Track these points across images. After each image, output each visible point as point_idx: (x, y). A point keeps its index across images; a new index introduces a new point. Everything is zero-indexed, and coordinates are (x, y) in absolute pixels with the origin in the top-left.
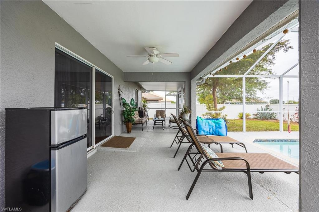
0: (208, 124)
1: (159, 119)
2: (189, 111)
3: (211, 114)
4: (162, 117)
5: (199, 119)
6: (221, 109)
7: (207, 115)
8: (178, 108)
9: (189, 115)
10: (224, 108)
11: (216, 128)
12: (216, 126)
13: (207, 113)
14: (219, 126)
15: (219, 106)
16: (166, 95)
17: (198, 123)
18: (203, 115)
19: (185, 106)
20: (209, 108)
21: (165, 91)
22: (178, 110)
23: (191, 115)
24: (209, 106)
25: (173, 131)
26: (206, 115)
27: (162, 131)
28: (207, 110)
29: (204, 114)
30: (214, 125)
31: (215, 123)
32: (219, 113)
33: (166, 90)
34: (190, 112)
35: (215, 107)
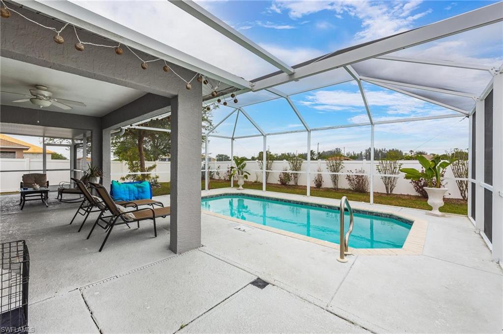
0: (128, 189)
1: (35, 189)
2: (99, 174)
3: (135, 176)
4: (41, 186)
5: (115, 184)
6: (151, 168)
7: (129, 178)
8: (75, 169)
9: (98, 179)
10: (154, 167)
11: (138, 194)
12: (138, 191)
13: (129, 175)
14: (142, 190)
15: (148, 164)
16: (45, 145)
17: (113, 190)
18: (123, 179)
19: (92, 166)
20: (132, 168)
21: (44, 136)
22: (75, 171)
23: (101, 179)
24: (133, 165)
25: (69, 207)
26: (127, 179)
27: (45, 208)
28: (129, 171)
29: (125, 176)
30: (135, 189)
31: (138, 187)
32: (148, 174)
33: (46, 135)
34: (101, 175)
35: (142, 165)
